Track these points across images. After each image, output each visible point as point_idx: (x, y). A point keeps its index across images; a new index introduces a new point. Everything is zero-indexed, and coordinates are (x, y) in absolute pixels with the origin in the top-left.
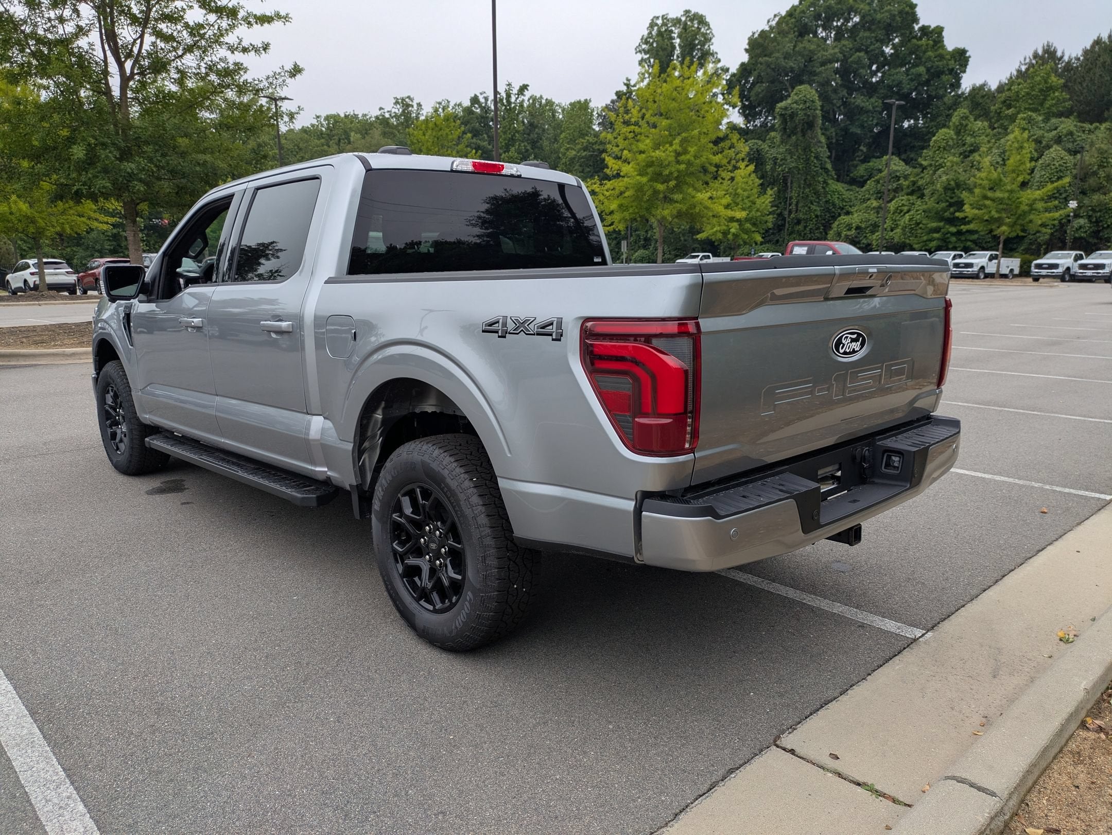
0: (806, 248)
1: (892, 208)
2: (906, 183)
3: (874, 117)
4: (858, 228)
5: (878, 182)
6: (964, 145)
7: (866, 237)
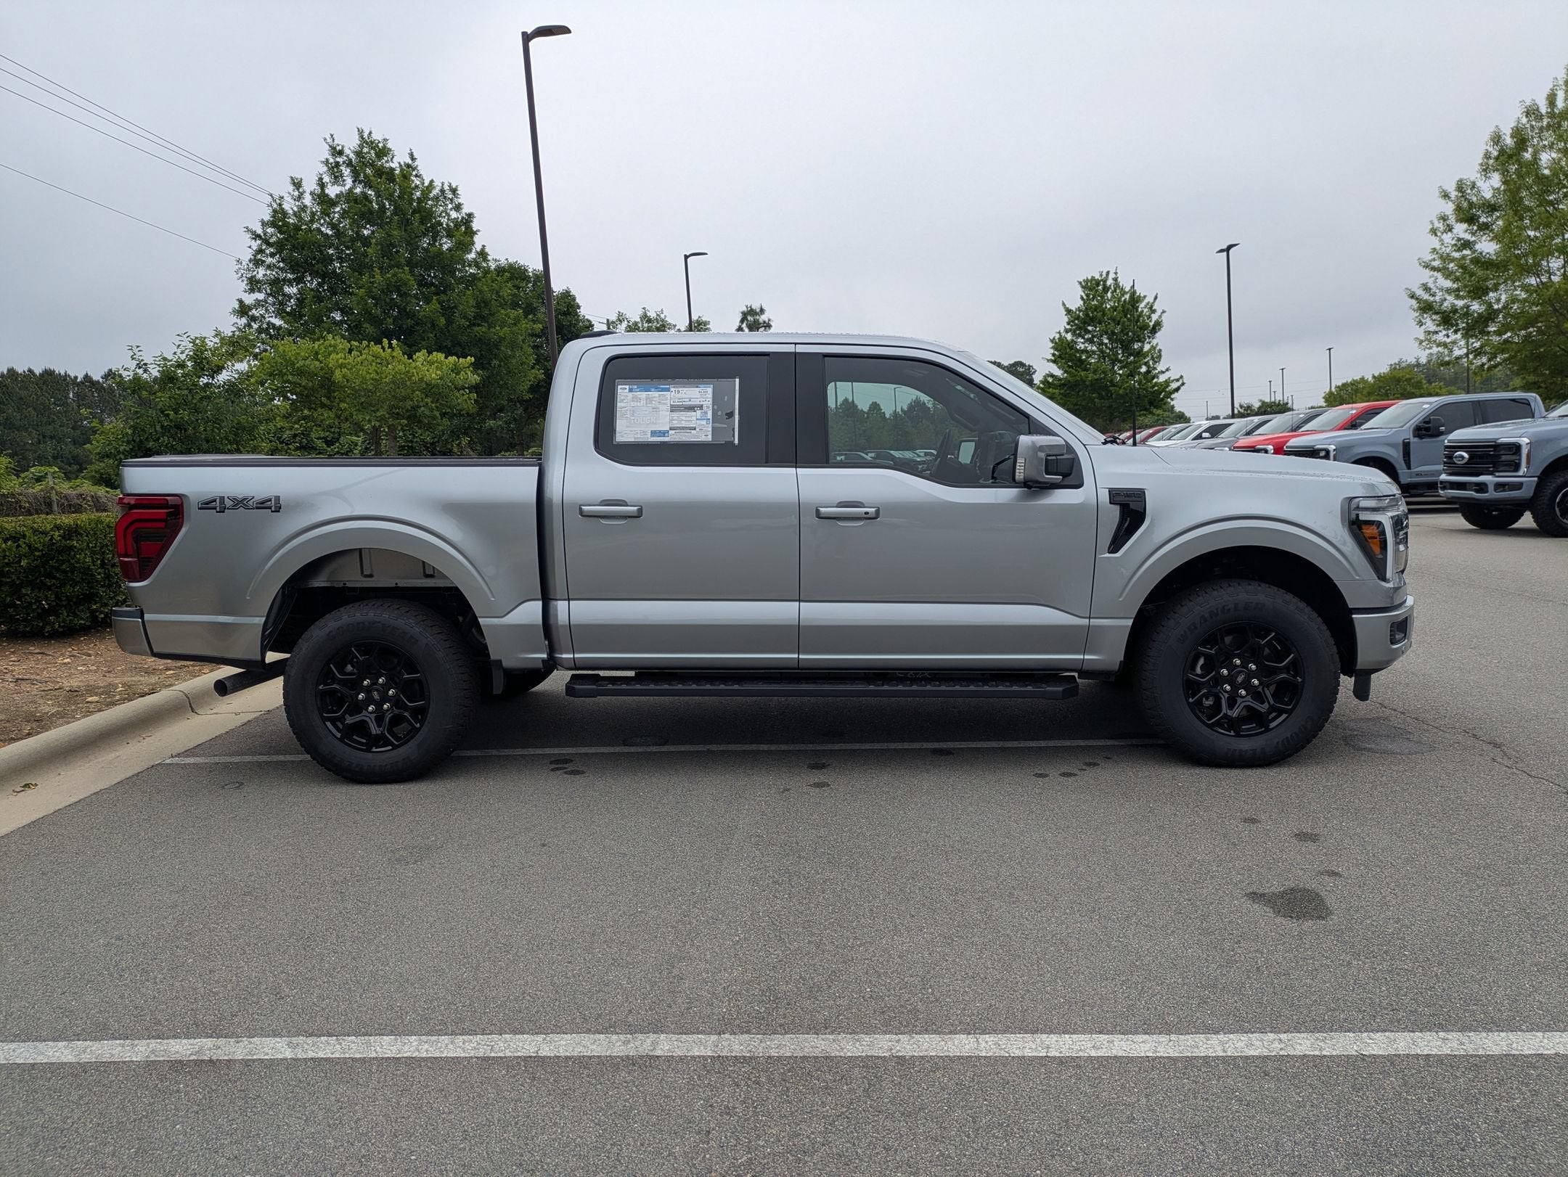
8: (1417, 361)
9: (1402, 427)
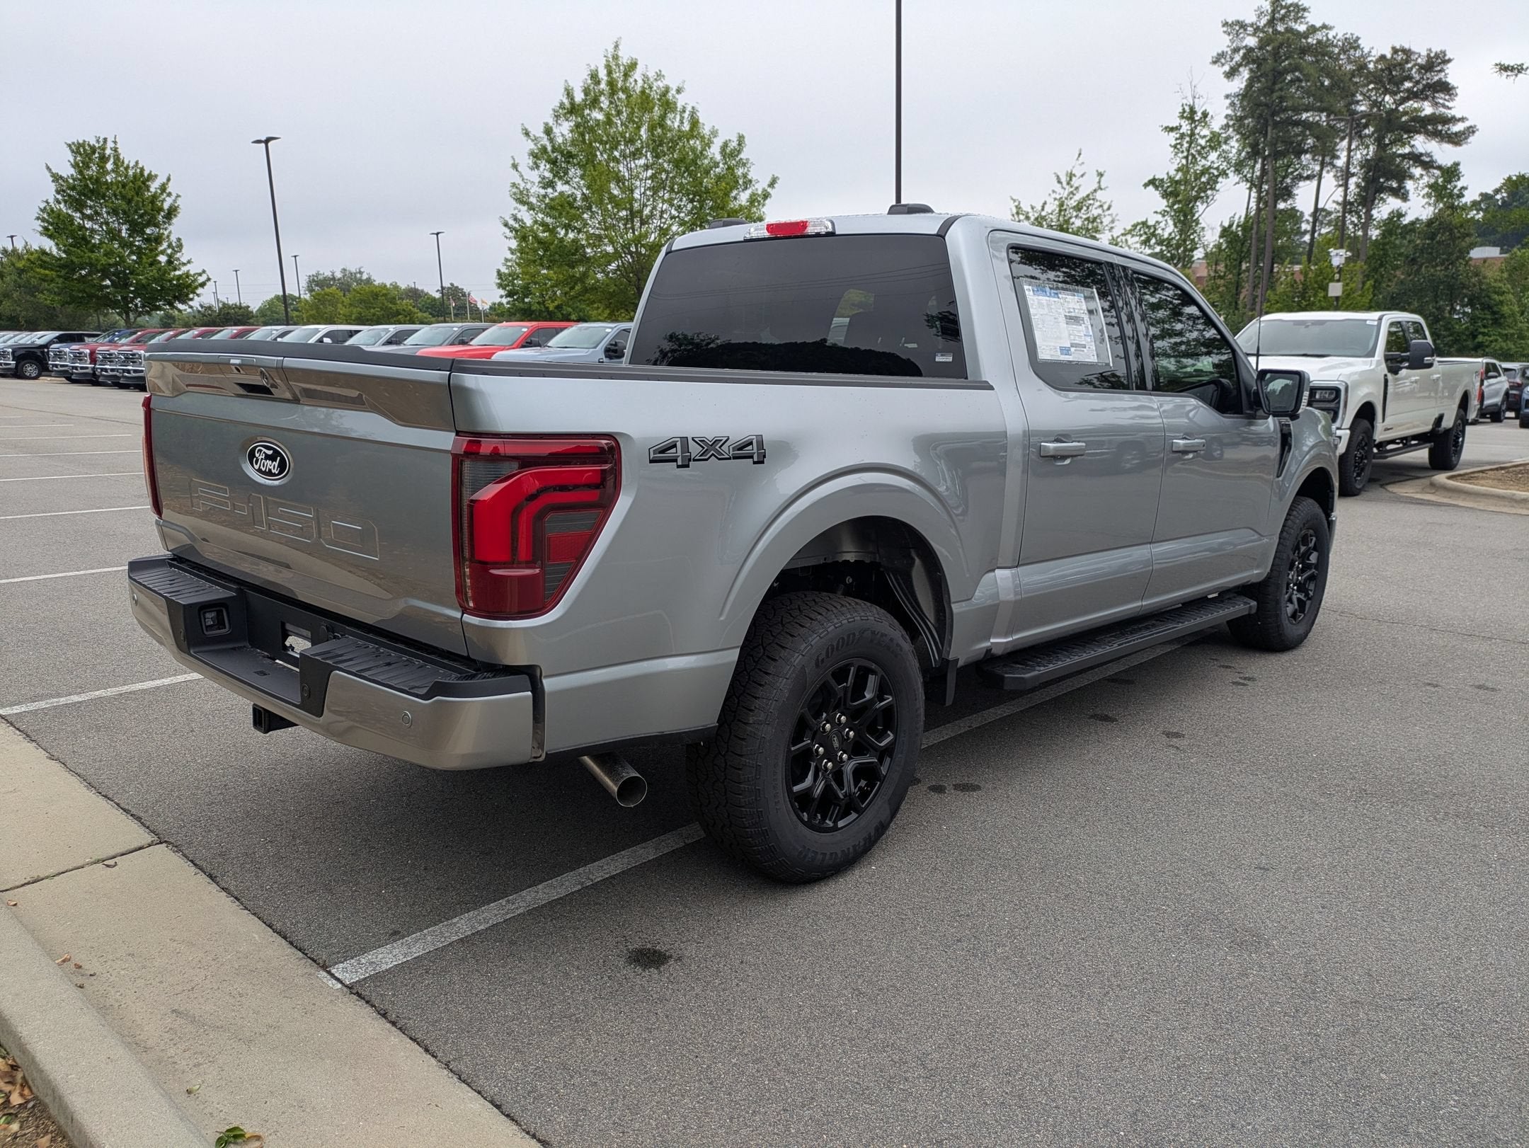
8: (333, 275)
9: (595, 347)
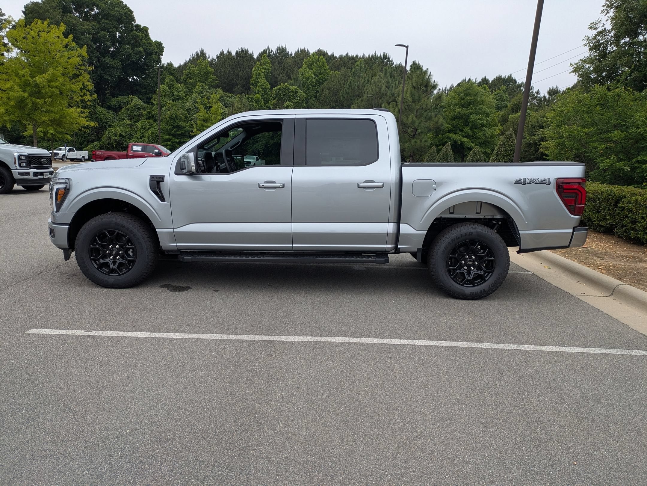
0: (141, 147)
1: (139, 125)
2: (145, 112)
3: (117, 71)
4: (121, 135)
5: (128, 110)
6: (174, 95)
7: (126, 141)
